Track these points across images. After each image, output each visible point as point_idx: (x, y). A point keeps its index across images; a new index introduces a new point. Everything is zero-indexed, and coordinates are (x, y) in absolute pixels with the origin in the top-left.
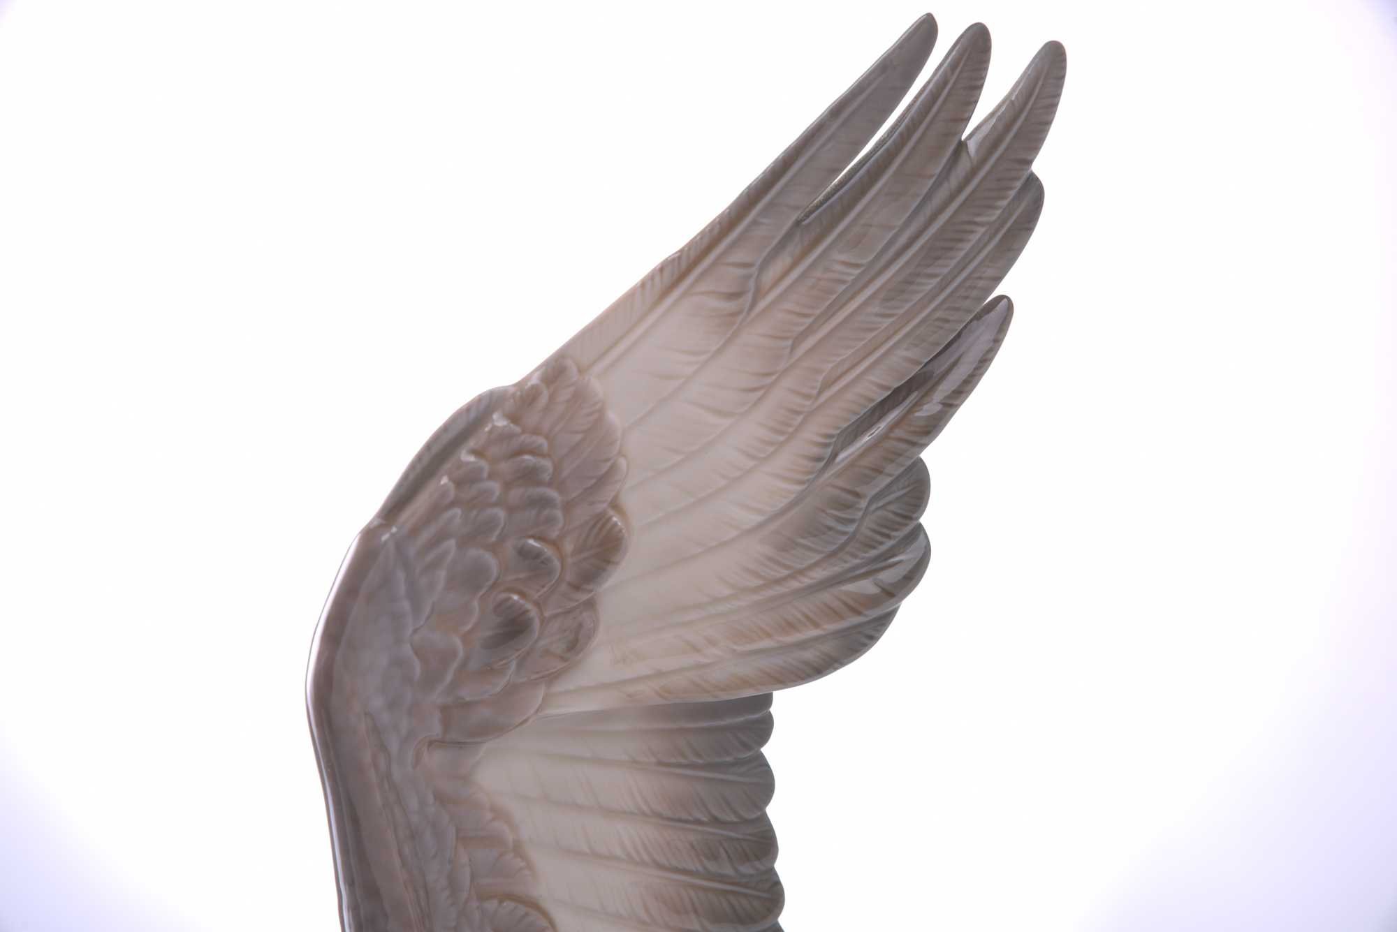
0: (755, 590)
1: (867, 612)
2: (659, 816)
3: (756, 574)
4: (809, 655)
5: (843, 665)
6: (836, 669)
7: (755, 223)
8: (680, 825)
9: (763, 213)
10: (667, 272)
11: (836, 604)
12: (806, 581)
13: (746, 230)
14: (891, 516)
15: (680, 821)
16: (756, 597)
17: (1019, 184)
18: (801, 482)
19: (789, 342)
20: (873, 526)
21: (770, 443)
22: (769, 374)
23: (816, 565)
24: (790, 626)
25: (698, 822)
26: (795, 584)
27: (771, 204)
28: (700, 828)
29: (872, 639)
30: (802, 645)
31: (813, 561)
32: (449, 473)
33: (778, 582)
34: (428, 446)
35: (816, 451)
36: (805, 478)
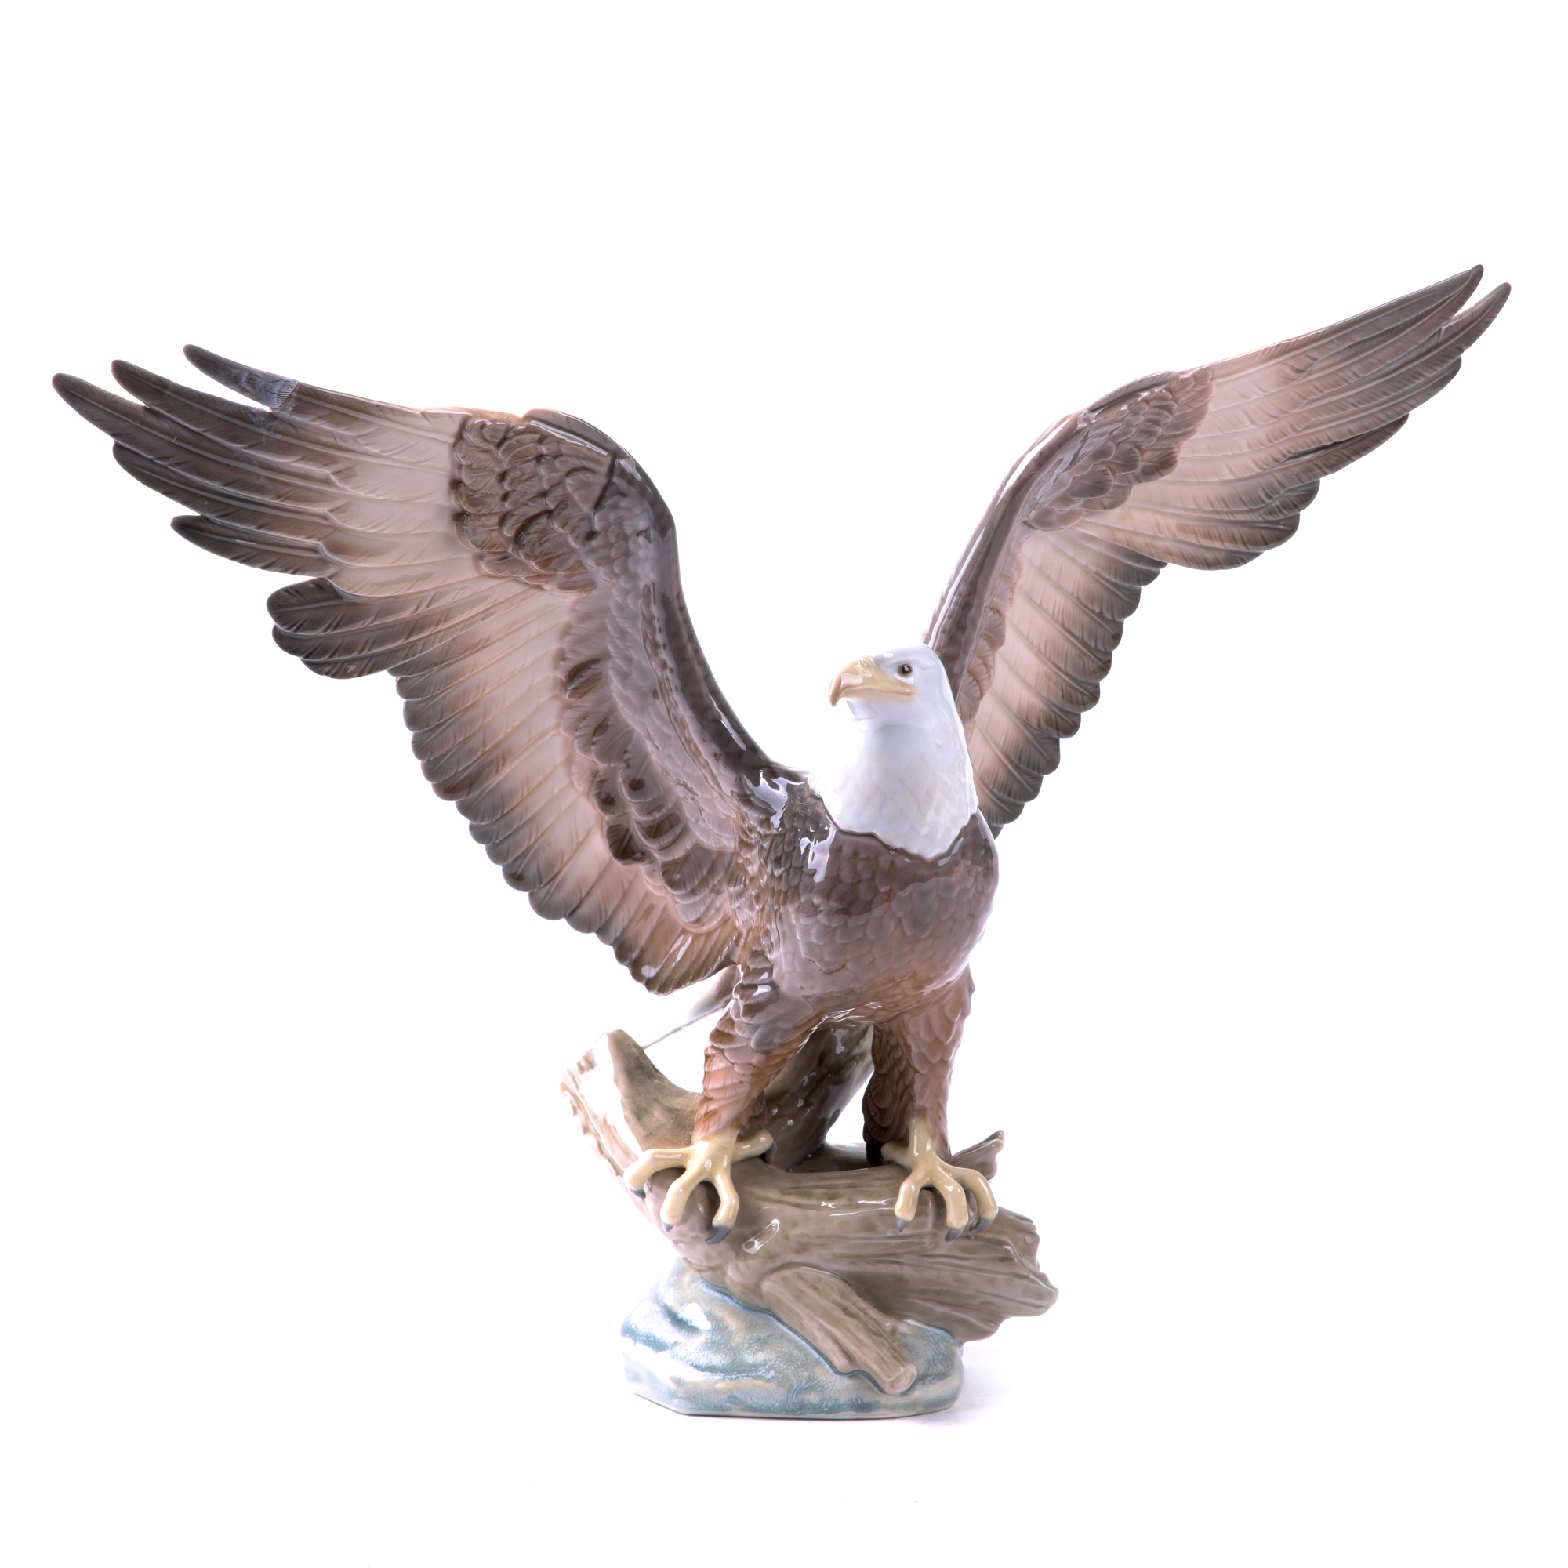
0: (1205, 512)
1: (1249, 546)
2: (1078, 599)
3: (1212, 504)
4: (1209, 556)
5: (1222, 568)
6: (1217, 569)
7: (1332, 341)
8: (1084, 608)
9: (1337, 338)
10: (1279, 348)
11: (1238, 536)
12: (1231, 518)
13: (1326, 343)
14: (1290, 503)
15: (1086, 606)
16: (1204, 515)
17: (1452, 361)
18: (1261, 468)
19: (1306, 402)
20: (1279, 505)
21: (1262, 444)
22: (1285, 412)
23: (1242, 512)
24: (1210, 537)
25: (1093, 611)
26: (1225, 517)
27: (1345, 335)
28: (1092, 614)
29: (1244, 562)
30: (1208, 549)
31: (1241, 509)
32: (1130, 405)
33: (1218, 512)
34: (1128, 386)
35: (1280, 457)
36: (1265, 467)
